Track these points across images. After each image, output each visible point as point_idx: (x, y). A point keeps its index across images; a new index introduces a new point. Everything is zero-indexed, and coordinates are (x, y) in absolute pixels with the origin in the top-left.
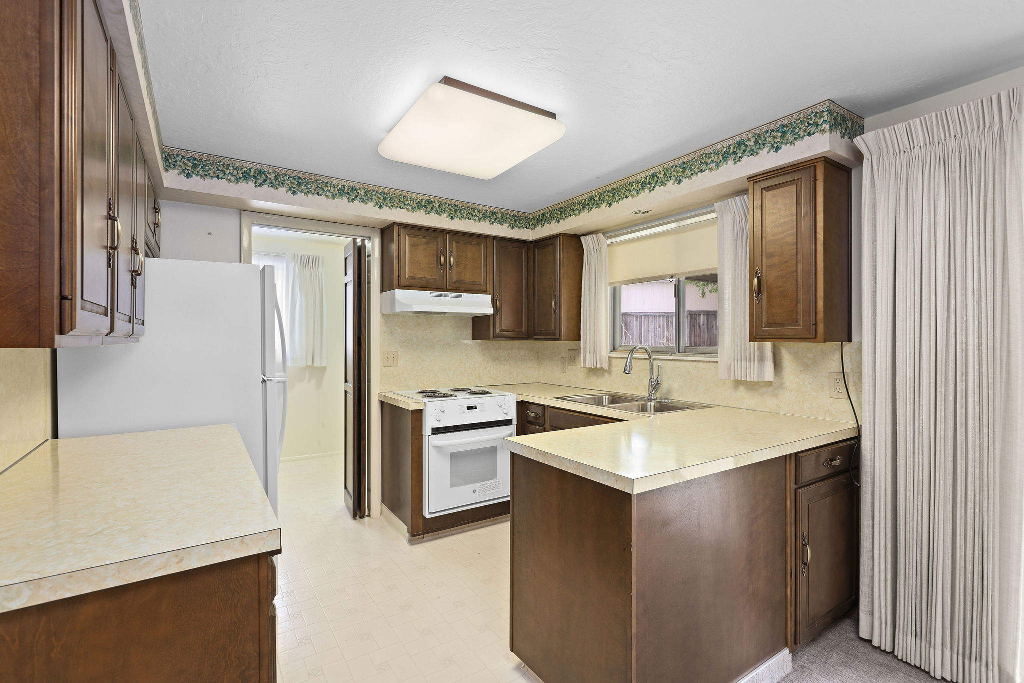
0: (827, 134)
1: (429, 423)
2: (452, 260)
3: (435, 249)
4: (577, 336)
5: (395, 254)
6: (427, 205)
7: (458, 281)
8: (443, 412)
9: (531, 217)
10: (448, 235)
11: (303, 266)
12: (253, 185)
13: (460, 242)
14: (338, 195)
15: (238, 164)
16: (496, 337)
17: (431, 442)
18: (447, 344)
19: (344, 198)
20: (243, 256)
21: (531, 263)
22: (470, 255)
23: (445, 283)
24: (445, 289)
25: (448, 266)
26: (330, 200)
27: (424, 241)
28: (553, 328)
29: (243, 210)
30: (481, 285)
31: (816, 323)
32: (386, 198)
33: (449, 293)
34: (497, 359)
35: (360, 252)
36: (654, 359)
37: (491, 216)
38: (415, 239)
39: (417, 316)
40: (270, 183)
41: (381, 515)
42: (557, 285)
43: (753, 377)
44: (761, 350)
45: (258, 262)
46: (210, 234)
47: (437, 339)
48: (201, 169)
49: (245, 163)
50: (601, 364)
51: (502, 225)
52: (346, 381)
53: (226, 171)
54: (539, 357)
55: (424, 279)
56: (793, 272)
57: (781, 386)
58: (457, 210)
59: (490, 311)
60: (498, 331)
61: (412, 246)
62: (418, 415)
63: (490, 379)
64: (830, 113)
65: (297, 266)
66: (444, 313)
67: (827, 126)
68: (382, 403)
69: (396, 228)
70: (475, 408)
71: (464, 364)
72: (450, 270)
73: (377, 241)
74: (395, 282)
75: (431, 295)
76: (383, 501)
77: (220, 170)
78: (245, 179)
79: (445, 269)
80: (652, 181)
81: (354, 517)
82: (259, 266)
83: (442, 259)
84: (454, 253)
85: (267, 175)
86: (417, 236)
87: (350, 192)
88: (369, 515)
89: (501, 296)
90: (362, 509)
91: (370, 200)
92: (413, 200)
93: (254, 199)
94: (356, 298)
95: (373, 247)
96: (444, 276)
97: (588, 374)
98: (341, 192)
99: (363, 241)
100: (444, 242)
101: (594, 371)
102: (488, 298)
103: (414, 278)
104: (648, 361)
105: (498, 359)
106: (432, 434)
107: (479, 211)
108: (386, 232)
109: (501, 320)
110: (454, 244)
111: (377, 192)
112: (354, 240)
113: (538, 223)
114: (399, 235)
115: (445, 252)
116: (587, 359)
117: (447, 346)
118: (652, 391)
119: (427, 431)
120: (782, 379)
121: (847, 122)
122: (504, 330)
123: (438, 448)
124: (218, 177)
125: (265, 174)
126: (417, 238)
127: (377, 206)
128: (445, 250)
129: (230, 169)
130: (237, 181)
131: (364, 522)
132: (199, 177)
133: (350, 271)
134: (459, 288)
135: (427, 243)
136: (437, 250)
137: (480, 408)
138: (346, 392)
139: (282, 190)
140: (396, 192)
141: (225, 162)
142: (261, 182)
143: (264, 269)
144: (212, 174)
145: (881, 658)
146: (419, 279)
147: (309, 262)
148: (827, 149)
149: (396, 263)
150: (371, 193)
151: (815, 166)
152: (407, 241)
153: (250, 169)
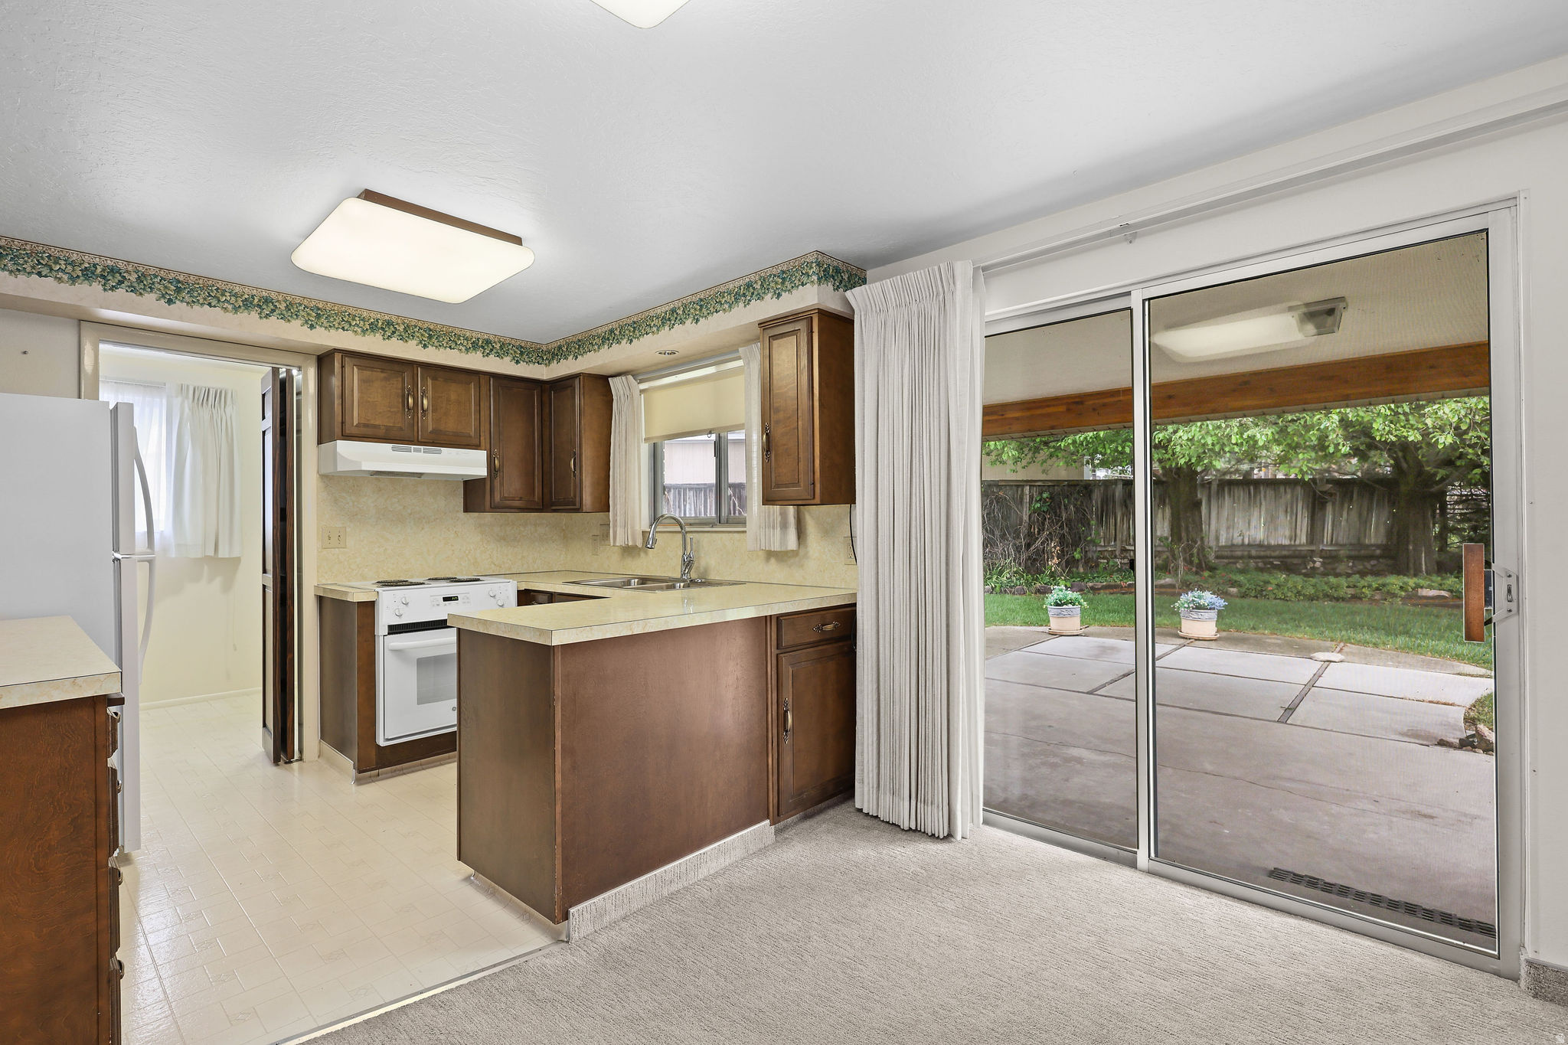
0: (816, 286)
1: (384, 618)
2: (425, 402)
3: (400, 386)
4: (604, 506)
5: (337, 392)
6: (386, 327)
7: (435, 431)
8: (406, 604)
9: (545, 349)
10: (419, 369)
11: (198, 404)
12: (101, 288)
13: (439, 379)
14: (243, 308)
15: (74, 257)
16: (495, 508)
17: (387, 645)
18: (424, 518)
19: (253, 313)
20: (83, 386)
21: (546, 410)
22: (453, 397)
23: (416, 434)
24: (416, 441)
25: (420, 411)
26: (230, 315)
27: (383, 375)
28: (572, 495)
29: (83, 321)
30: (471, 437)
31: (814, 484)
32: (318, 315)
33: (422, 447)
34: (503, 539)
35: (283, 388)
36: (687, 532)
37: (484, 345)
38: (367, 373)
39: (376, 479)
40: (129, 287)
41: (319, 757)
42: (578, 440)
43: (776, 547)
44: (784, 515)
45: (109, 396)
46: (25, 353)
47: (409, 511)
48: (10, 260)
49: (86, 257)
50: (634, 540)
51: (502, 358)
52: (265, 571)
53: (53, 265)
54: (566, 537)
55: (382, 427)
56: (794, 429)
57: (806, 556)
58: (431, 335)
59: (482, 472)
60: (497, 498)
61: (363, 381)
62: (368, 608)
63: (493, 566)
64: (817, 265)
65: (186, 402)
66: (420, 475)
67: (815, 278)
68: (321, 600)
69: (338, 357)
70: (456, 599)
71: (452, 545)
72: (422, 416)
73: (312, 372)
74: (338, 430)
75: (394, 449)
76: (322, 737)
77: (43, 264)
78: (86, 279)
79: (416, 414)
80: (672, 317)
81: (276, 761)
82: (108, 403)
83: (411, 401)
84: (430, 393)
85: (125, 275)
86: (372, 368)
87: (264, 304)
88: (301, 759)
89: (501, 452)
90: (289, 750)
91: (295, 317)
92: (363, 320)
93: (101, 308)
94: (278, 452)
95: (305, 379)
96: (412, 425)
97: (623, 555)
98: (248, 304)
99: (288, 372)
100: (413, 378)
101: (629, 551)
102: (481, 455)
103: (366, 425)
104: (681, 535)
105: (505, 540)
106: (389, 634)
107: (467, 339)
108: (324, 360)
109: (502, 484)
110: (430, 382)
111: (306, 307)
112: (275, 371)
113: (553, 358)
114: (342, 367)
115: (415, 392)
116: (620, 536)
117: (424, 521)
118: (685, 571)
119: (381, 629)
120: (806, 548)
121: (842, 274)
122: (506, 499)
123: (397, 652)
124: (39, 274)
125: (120, 274)
126: (372, 371)
127: (306, 326)
128: (415, 390)
129: (60, 264)
130: (73, 281)
131: (292, 769)
132: (5, 272)
133: (269, 414)
134: (438, 440)
135: (386, 379)
136: (403, 389)
137: (463, 599)
138: (264, 587)
139: (150, 298)
140: (336, 308)
141: (52, 254)
142: (114, 284)
143: (116, 407)
144: (29, 269)
145: (867, 822)
146: (375, 426)
147: (208, 398)
148: (816, 302)
149: (338, 404)
150: (297, 307)
151: (812, 317)
152: (355, 376)
153: (95, 266)
